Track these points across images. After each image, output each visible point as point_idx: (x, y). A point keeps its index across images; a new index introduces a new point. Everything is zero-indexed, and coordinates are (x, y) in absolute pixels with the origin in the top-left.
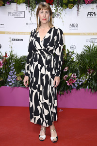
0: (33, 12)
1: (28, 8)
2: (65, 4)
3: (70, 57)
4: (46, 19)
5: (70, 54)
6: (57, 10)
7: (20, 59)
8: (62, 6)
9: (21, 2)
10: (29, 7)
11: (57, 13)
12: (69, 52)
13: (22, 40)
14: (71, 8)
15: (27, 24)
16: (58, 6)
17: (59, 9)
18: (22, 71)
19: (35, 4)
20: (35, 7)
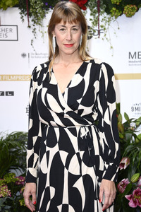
0: (37, 27)
1: (25, 18)
2: (115, 5)
3: (132, 132)
4: (72, 45)
5: (133, 125)
6: (97, 22)
7: (8, 139)
8: (108, 11)
9: (7, 3)
10: (29, 15)
11: (96, 28)
12: (129, 121)
13: (12, 93)
14: (130, 16)
15: (24, 55)
16: (99, 11)
17: (101, 18)
18: (13, 171)
19: (42, 7)
20: (43, 16)
